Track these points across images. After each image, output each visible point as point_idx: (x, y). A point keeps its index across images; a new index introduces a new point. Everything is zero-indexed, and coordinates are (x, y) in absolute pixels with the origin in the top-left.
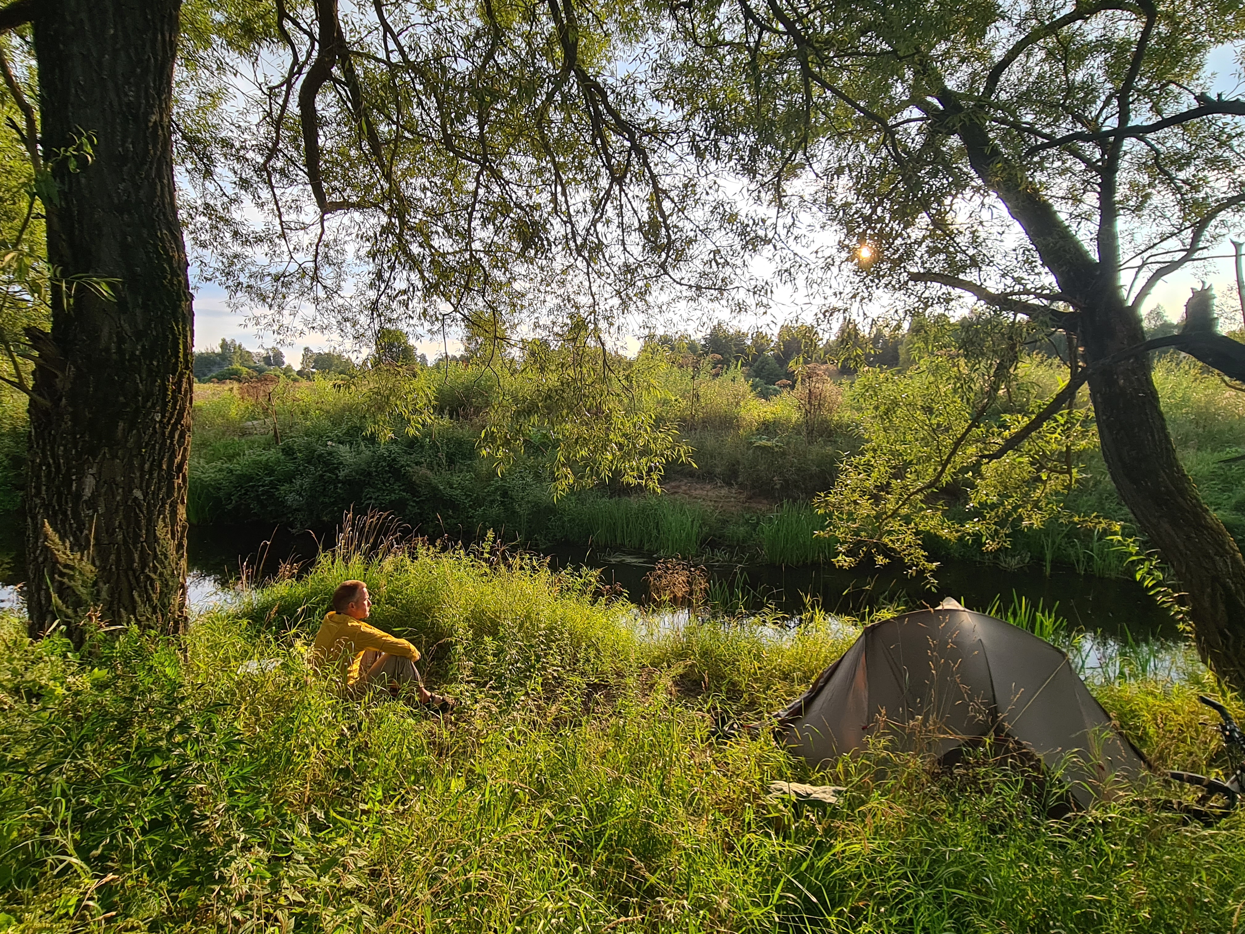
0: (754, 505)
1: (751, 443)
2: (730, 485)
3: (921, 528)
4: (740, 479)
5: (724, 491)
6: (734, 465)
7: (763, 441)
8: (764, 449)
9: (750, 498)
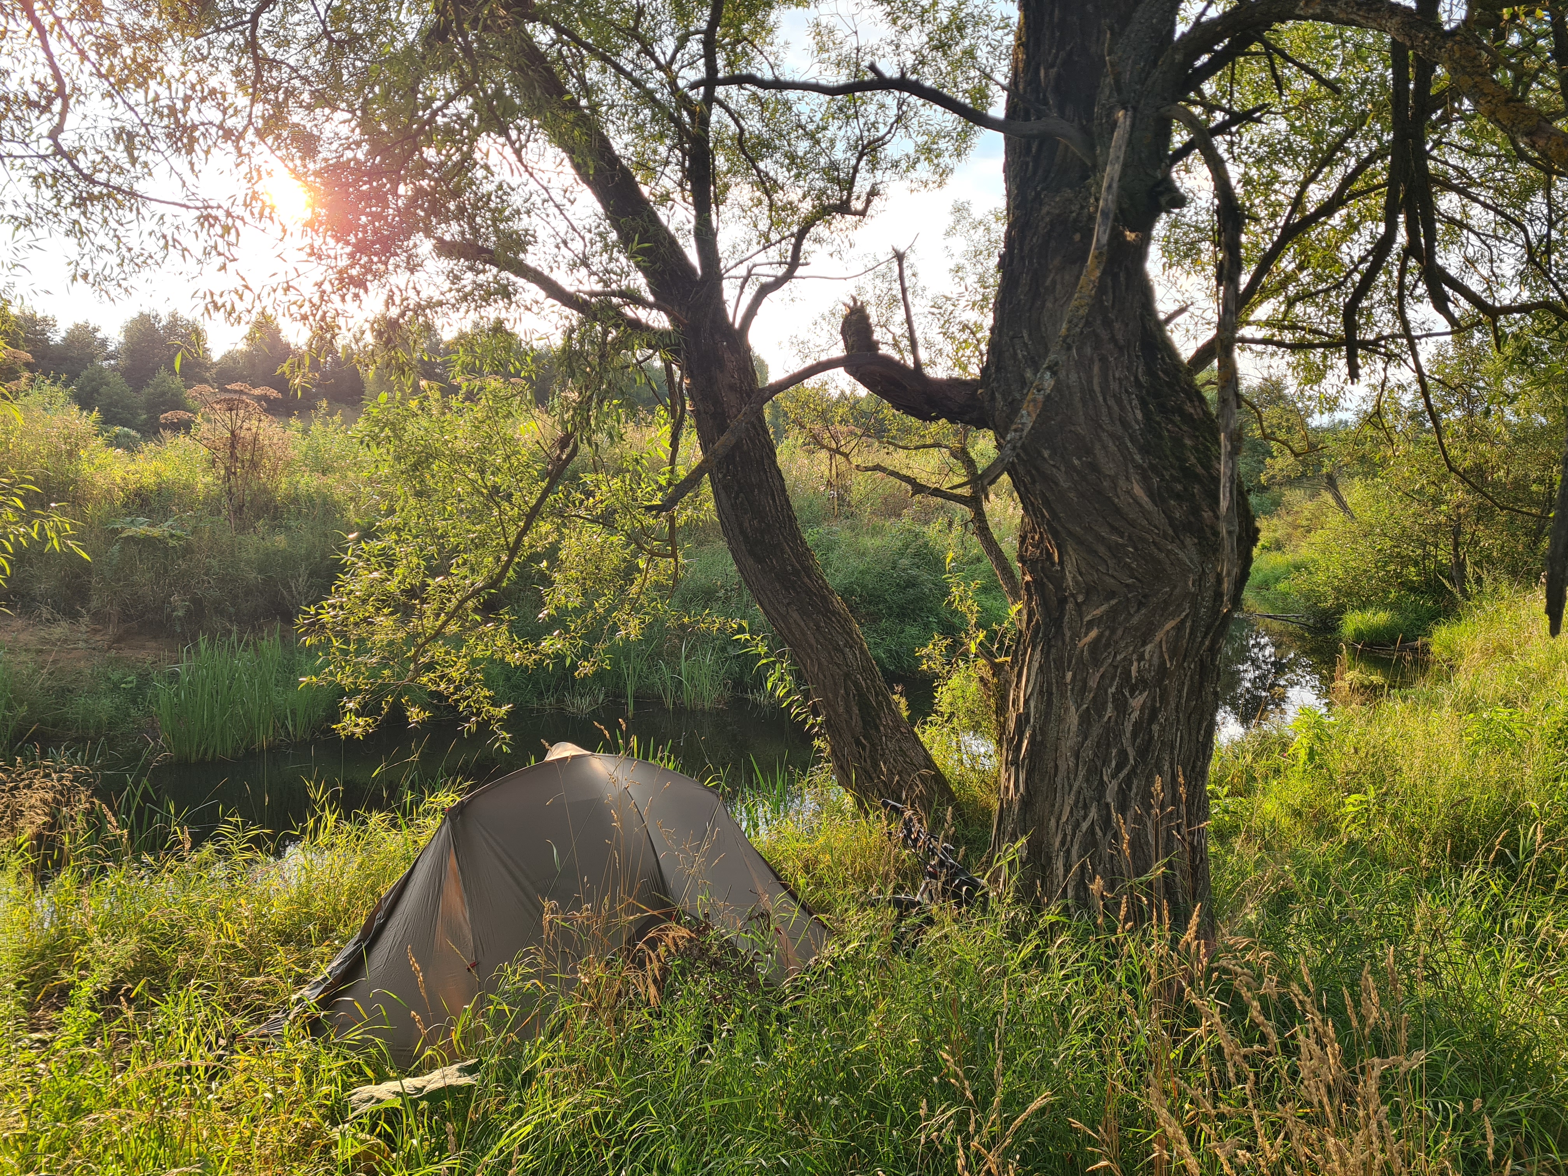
0: (127, 653)
1: (115, 532)
2: (73, 616)
3: (478, 654)
4: (95, 604)
5: (61, 630)
6: (78, 576)
7: (142, 528)
8: (148, 542)
9: (119, 639)
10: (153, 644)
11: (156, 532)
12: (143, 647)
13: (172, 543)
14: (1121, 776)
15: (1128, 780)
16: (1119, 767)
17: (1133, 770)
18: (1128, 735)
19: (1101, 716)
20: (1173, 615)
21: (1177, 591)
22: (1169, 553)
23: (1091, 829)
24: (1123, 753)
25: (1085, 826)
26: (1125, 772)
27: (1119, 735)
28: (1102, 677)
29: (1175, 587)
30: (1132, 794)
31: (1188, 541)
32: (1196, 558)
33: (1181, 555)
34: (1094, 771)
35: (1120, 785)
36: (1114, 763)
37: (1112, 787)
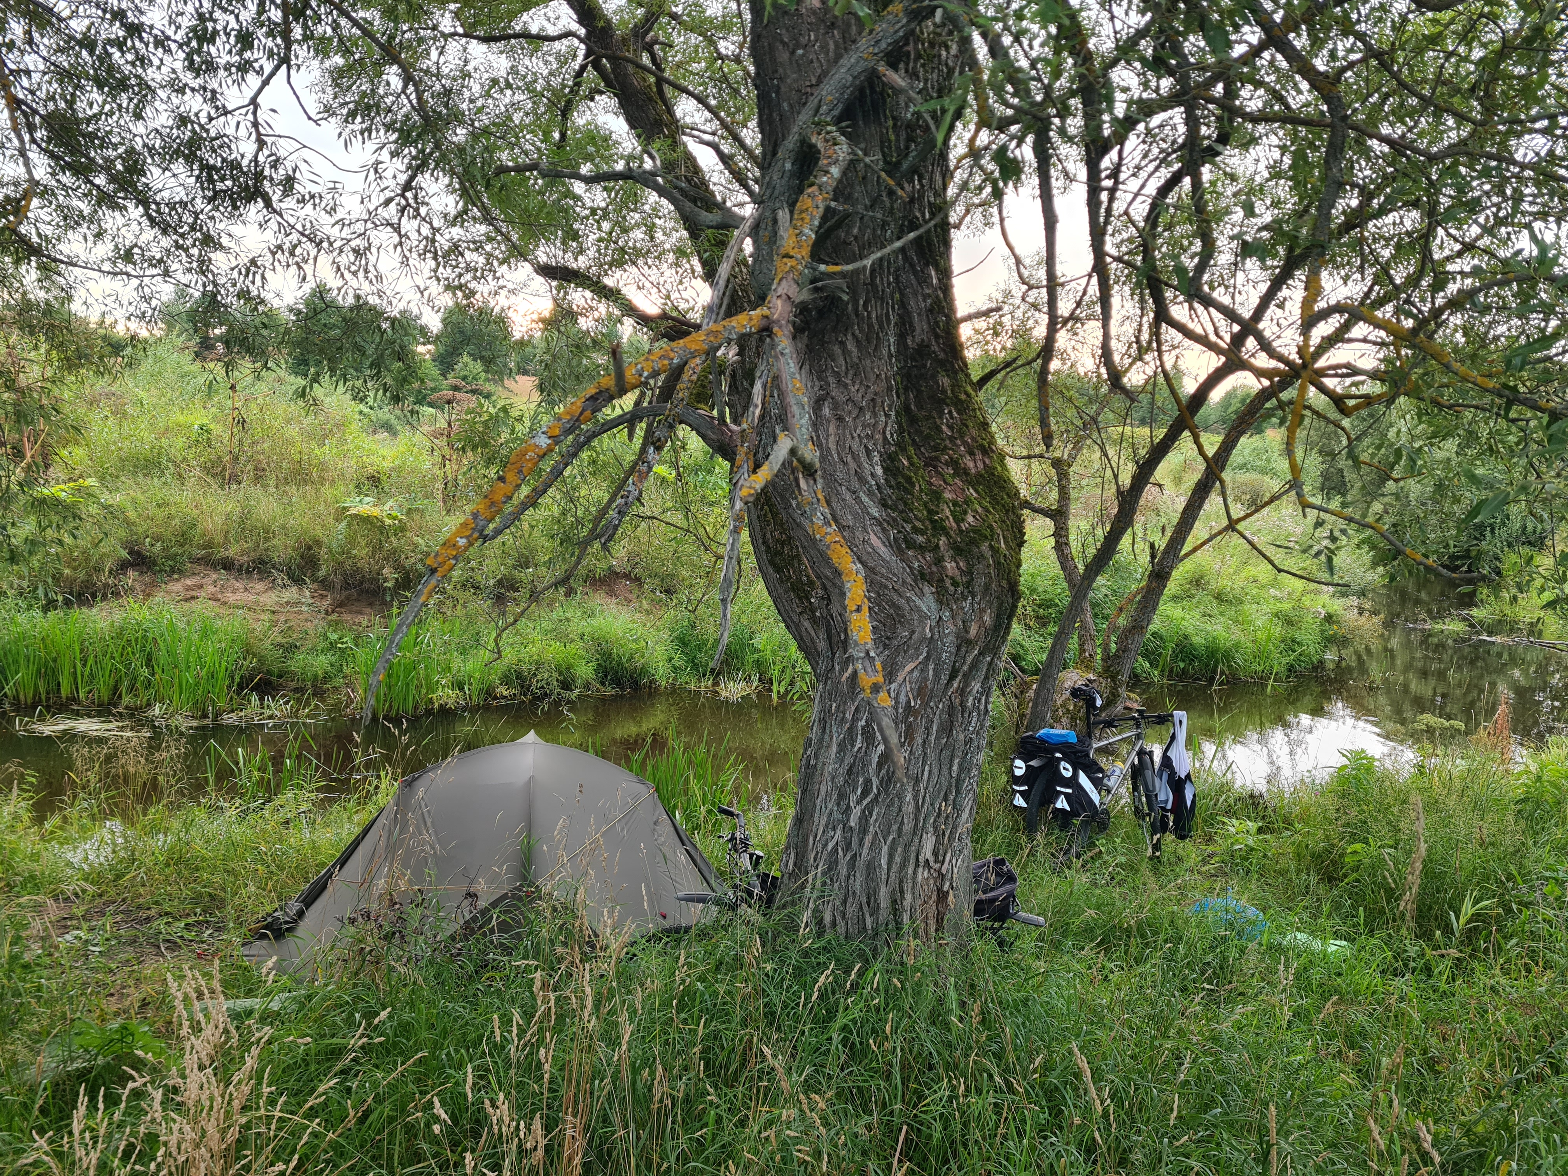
0: (347, 617)
1: (344, 511)
2: (298, 581)
4: (321, 573)
5: (289, 594)
6: (310, 548)
7: (365, 506)
8: (366, 520)
9: (341, 605)
10: (368, 610)
11: (375, 511)
12: (360, 613)
13: (388, 522)
14: (865, 802)
15: (870, 808)
16: (865, 794)
17: (876, 798)
18: (874, 765)
19: (853, 746)
20: (912, 658)
21: (915, 636)
22: (908, 600)
23: (835, 850)
24: (868, 782)
25: (830, 846)
26: (869, 799)
27: (865, 764)
28: (857, 710)
29: (913, 632)
30: (872, 821)
31: (927, 589)
32: (934, 606)
33: (918, 602)
34: (842, 796)
35: (863, 811)
36: (859, 791)
37: (856, 812)
